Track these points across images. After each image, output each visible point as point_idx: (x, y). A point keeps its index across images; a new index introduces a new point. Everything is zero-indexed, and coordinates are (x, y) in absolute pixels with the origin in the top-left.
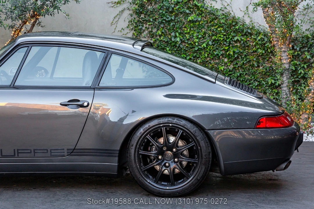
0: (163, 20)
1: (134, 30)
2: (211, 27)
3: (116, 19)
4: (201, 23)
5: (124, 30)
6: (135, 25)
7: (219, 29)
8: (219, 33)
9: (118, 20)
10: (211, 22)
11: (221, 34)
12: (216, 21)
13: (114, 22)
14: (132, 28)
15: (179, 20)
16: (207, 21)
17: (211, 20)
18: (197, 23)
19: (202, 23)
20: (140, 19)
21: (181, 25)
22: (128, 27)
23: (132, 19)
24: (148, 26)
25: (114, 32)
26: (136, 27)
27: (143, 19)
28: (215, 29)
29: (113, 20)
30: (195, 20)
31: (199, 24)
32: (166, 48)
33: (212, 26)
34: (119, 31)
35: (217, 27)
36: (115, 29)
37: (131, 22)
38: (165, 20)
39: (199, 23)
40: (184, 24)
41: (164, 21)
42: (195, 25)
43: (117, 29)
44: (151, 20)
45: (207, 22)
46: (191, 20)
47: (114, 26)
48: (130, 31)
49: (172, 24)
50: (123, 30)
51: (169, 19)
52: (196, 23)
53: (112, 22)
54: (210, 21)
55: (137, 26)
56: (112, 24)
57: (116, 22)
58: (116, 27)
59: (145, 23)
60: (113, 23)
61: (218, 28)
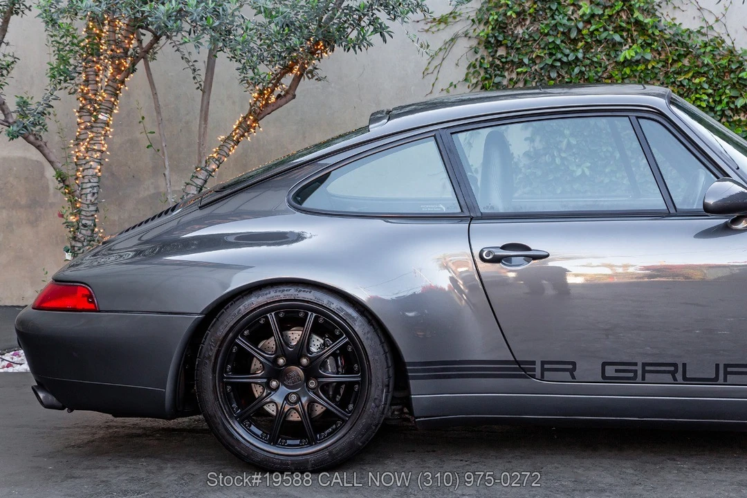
0: (555, 60)
1: (479, 87)
2: (675, 76)
3: (436, 62)
4: (650, 67)
5: (455, 86)
6: (482, 73)
7: (697, 81)
8: (696, 89)
9: (441, 64)
10: (674, 61)
11: (702, 91)
12: (686, 62)
13: (431, 68)
14: (474, 81)
15: (595, 59)
16: (666, 61)
17: (675, 58)
18: (641, 67)
19: (653, 67)
20: (496, 60)
21: (599, 72)
22: (466, 80)
23: (476, 60)
24: (514, 76)
25: (431, 93)
26: (486, 79)
27: (504, 60)
28: (687, 80)
29: (429, 63)
30: (638, 57)
31: (647, 69)
32: (562, 129)
33: (679, 73)
34: (442, 90)
35: (691, 74)
36: (433, 85)
37: (474, 67)
38: (560, 60)
39: (647, 66)
40: (606, 70)
41: (558, 64)
42: (636, 71)
43: (439, 86)
44: (526, 61)
45: (664, 63)
46: (629, 58)
47: (431, 78)
48: (471, 89)
49: (577, 70)
50: (453, 86)
51: (572, 57)
52: (637, 66)
53: (427, 69)
54: (673, 59)
55: (488, 76)
56: (425, 73)
57: (436, 67)
58: (437, 79)
59: (508, 70)
60: (430, 71)
61: (693, 76)
